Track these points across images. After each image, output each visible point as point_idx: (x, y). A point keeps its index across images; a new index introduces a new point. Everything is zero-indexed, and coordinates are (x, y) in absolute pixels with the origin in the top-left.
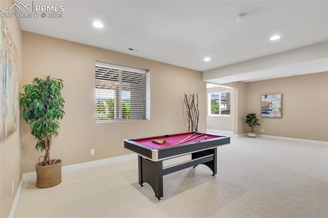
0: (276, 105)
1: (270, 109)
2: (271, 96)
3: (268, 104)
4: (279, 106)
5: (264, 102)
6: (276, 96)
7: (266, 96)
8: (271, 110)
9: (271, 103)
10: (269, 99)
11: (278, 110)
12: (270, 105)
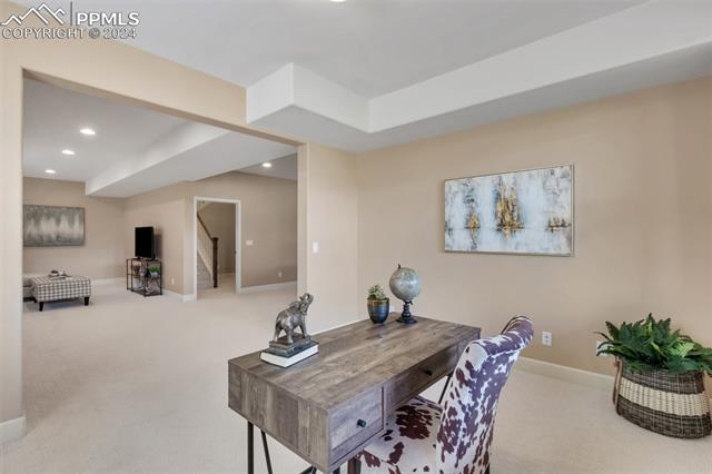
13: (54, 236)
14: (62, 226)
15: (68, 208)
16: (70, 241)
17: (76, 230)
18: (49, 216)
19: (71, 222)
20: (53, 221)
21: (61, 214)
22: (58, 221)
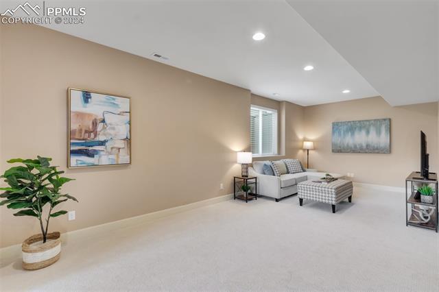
0: (117, 128)
1: (101, 138)
2: (103, 97)
3: (95, 124)
4: (123, 131)
5: (80, 115)
6: (118, 100)
7: (87, 96)
8: (102, 143)
9: (103, 121)
10: (96, 108)
11: (121, 144)
12: (100, 126)
13: (364, 145)
14: (370, 136)
15: (375, 120)
16: (377, 149)
17: (383, 140)
18: (360, 129)
19: (379, 133)
20: (363, 132)
21: (370, 125)
22: (368, 132)
